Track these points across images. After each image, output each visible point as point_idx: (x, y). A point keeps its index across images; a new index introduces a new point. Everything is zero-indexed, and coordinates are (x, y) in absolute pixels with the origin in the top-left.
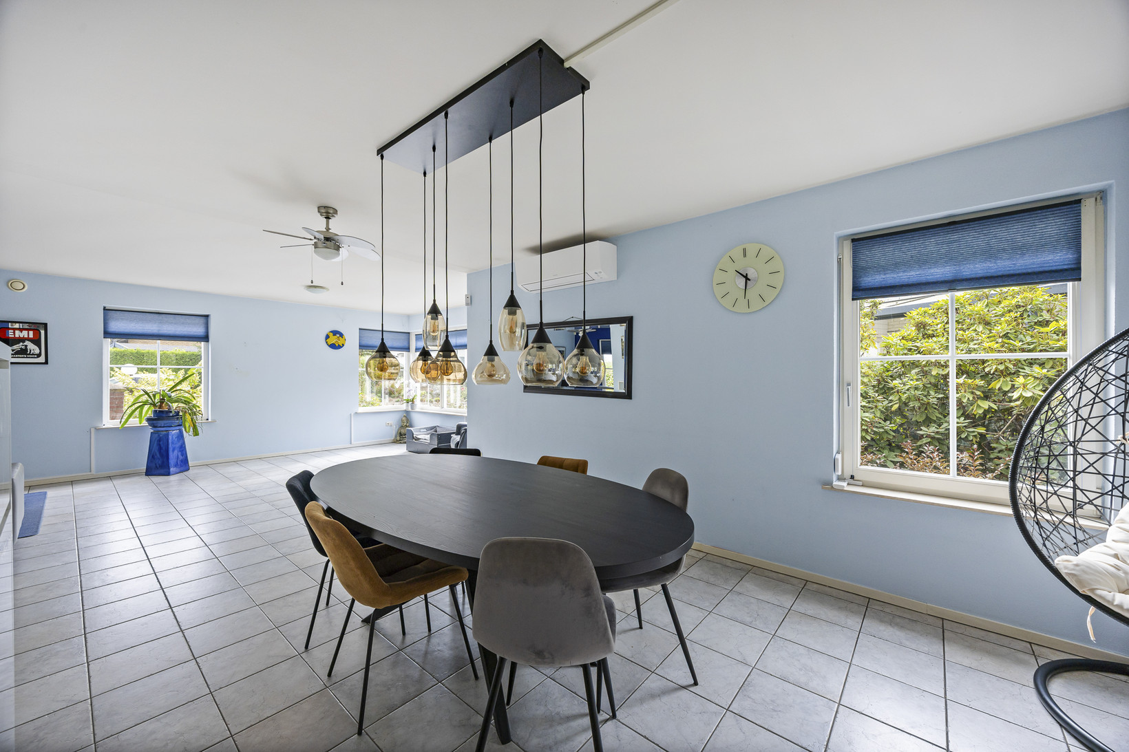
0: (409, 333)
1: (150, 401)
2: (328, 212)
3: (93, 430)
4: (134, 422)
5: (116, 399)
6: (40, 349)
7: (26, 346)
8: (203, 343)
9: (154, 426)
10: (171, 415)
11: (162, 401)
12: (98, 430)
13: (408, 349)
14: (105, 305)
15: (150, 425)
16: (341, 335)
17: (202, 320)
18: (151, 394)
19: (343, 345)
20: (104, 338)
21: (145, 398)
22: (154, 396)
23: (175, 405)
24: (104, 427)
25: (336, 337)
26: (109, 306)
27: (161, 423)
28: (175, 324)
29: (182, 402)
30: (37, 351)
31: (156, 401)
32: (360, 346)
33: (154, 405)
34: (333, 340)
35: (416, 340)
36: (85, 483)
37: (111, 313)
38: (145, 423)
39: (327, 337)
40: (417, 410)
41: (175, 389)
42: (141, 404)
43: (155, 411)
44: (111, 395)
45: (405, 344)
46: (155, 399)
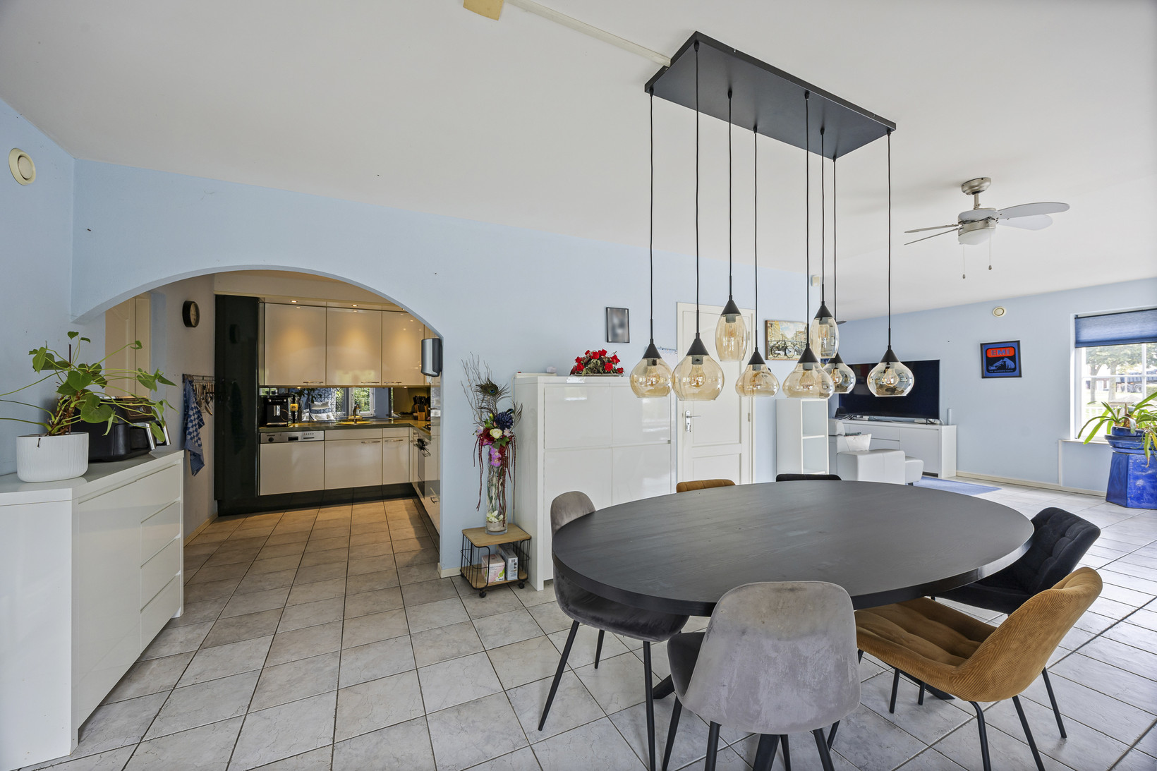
2: (973, 189)
3: (1060, 441)
6: (1015, 364)
7: (1005, 362)
9: (1114, 446)
12: (1067, 443)
14: (1077, 314)
15: (1111, 444)
20: (1075, 348)
26: (1081, 314)
27: (1121, 443)
30: (1013, 366)
31: (1119, 418)
33: (1113, 421)
36: (1050, 492)
37: (1082, 321)
38: (1106, 442)
41: (1145, 404)
43: (1114, 429)
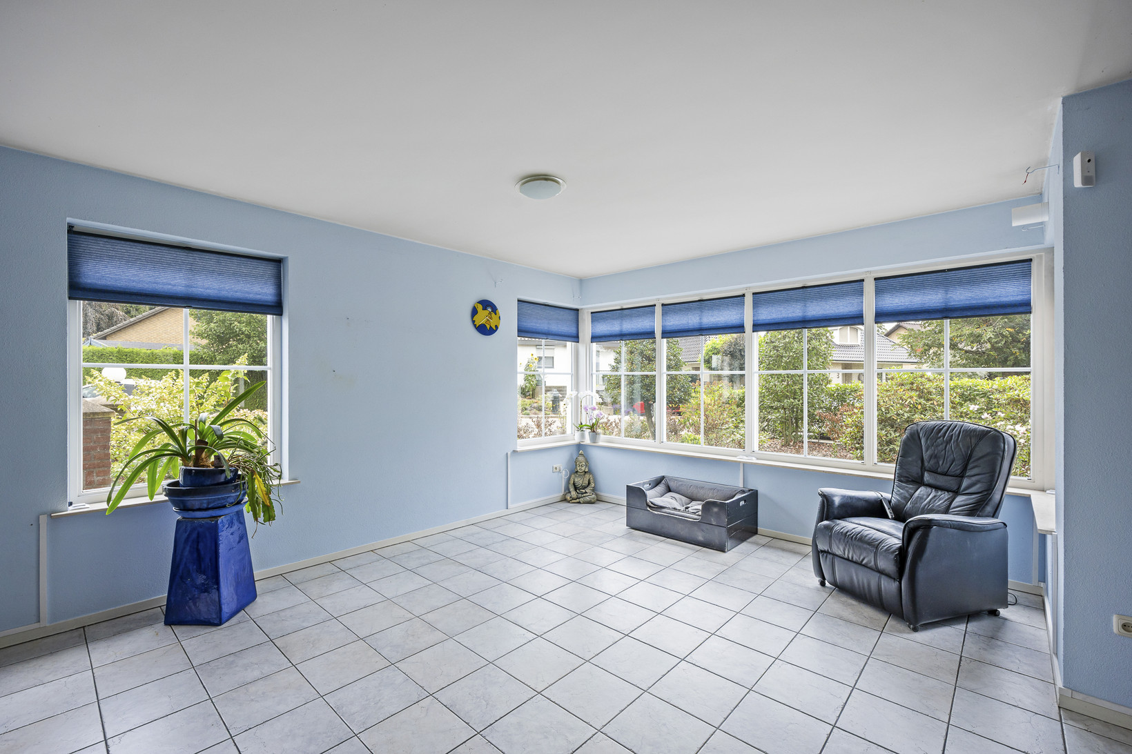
0: (577, 310)
1: (174, 446)
3: (44, 521)
4: (138, 495)
5: (95, 432)
8: (269, 316)
9: (184, 508)
10: (222, 479)
11: (201, 445)
12: (57, 520)
13: (576, 338)
14: (72, 220)
15: (175, 503)
16: (494, 309)
17: (269, 269)
18: (176, 430)
19: (497, 327)
20: (70, 298)
21: (162, 439)
22: (184, 434)
23: (226, 453)
24: (71, 510)
25: (486, 312)
26: (81, 223)
28: (219, 274)
29: (241, 447)
31: (188, 447)
32: (519, 331)
33: (184, 456)
34: (482, 317)
35: (593, 321)
37: (85, 242)
38: (163, 498)
39: (474, 312)
40: (601, 443)
41: (226, 418)
42: (153, 454)
43: (187, 473)
44: (85, 423)
45: (572, 330)
46: (185, 440)
